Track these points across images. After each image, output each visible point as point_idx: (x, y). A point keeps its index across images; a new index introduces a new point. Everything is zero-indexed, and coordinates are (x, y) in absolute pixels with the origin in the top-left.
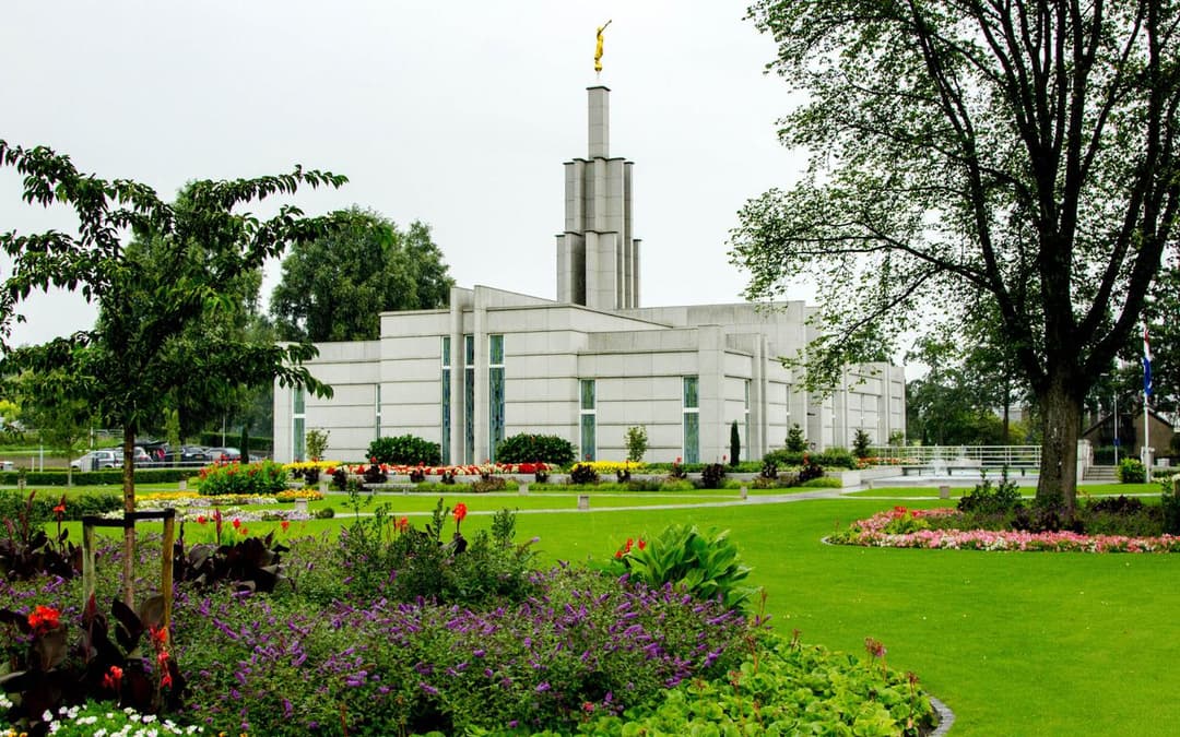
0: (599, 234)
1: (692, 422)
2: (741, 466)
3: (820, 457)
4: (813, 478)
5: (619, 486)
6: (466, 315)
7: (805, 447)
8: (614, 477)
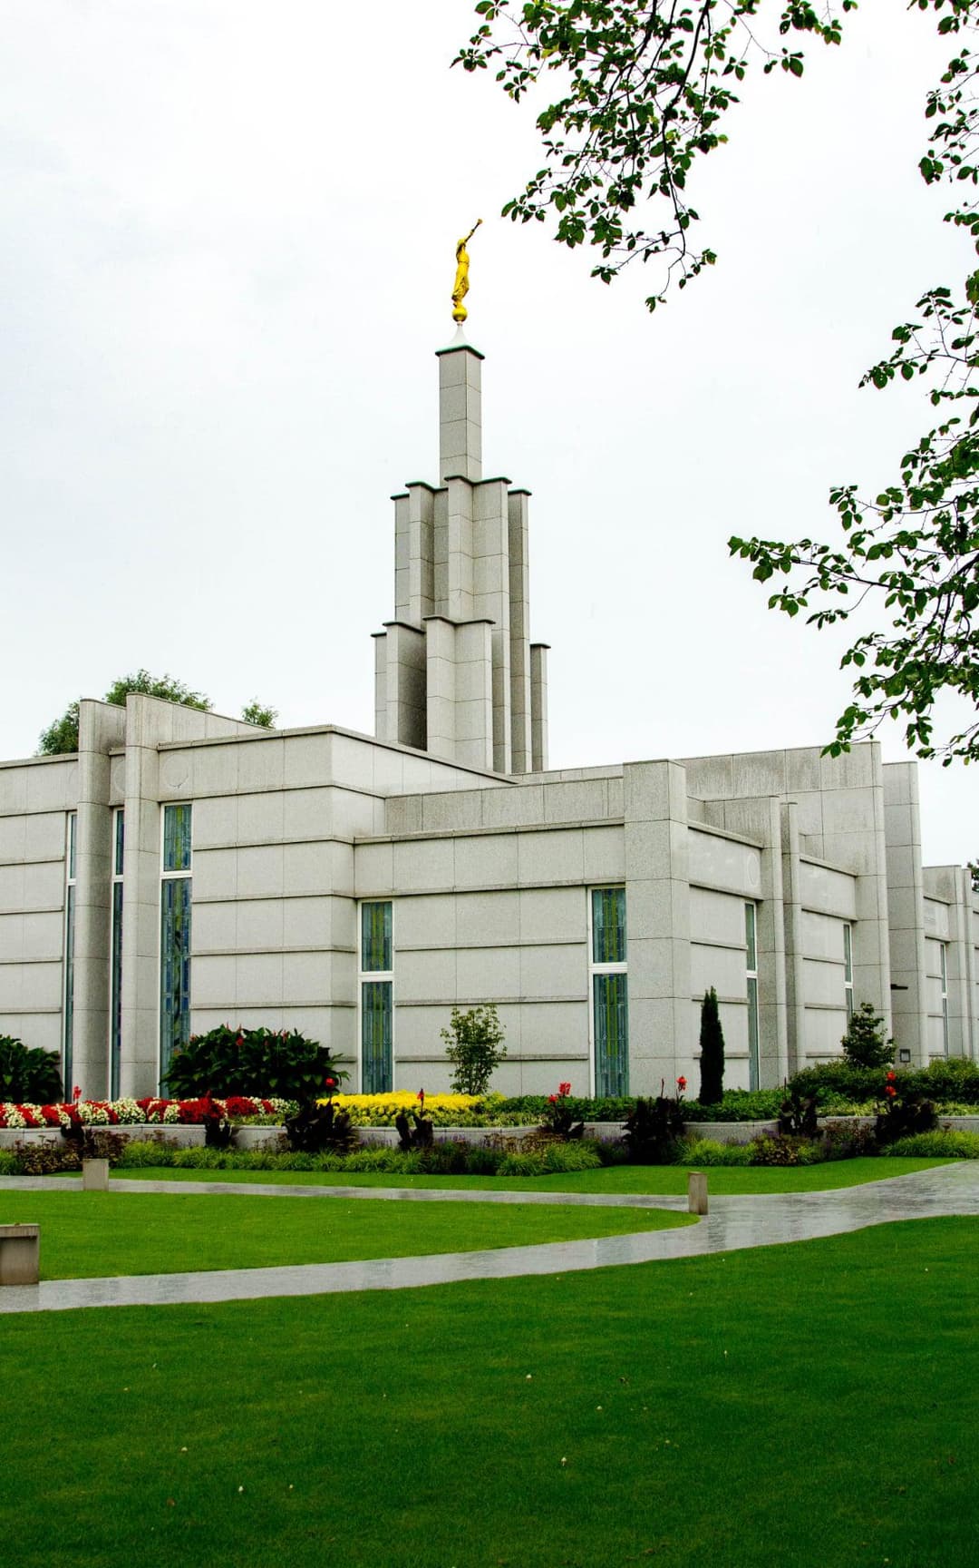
0: (456, 625)
1: (611, 993)
2: (725, 1104)
3: (925, 1079)
4: (911, 1133)
5: (397, 1159)
6: (113, 760)
7: (888, 1056)
8: (393, 1136)
